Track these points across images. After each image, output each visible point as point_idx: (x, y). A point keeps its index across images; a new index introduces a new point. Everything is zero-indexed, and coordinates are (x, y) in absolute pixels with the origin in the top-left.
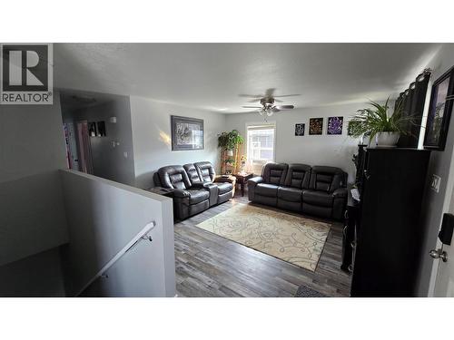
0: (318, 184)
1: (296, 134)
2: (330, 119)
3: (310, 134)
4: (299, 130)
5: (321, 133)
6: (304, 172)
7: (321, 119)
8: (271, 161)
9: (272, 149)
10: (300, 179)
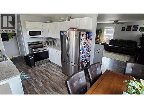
0: (128, 46)
1: (122, 31)
2: (134, 26)
3: (127, 30)
4: (123, 29)
5: (130, 30)
6: (123, 42)
7: (131, 26)
8: (112, 38)
9: (113, 35)
10: (122, 44)
